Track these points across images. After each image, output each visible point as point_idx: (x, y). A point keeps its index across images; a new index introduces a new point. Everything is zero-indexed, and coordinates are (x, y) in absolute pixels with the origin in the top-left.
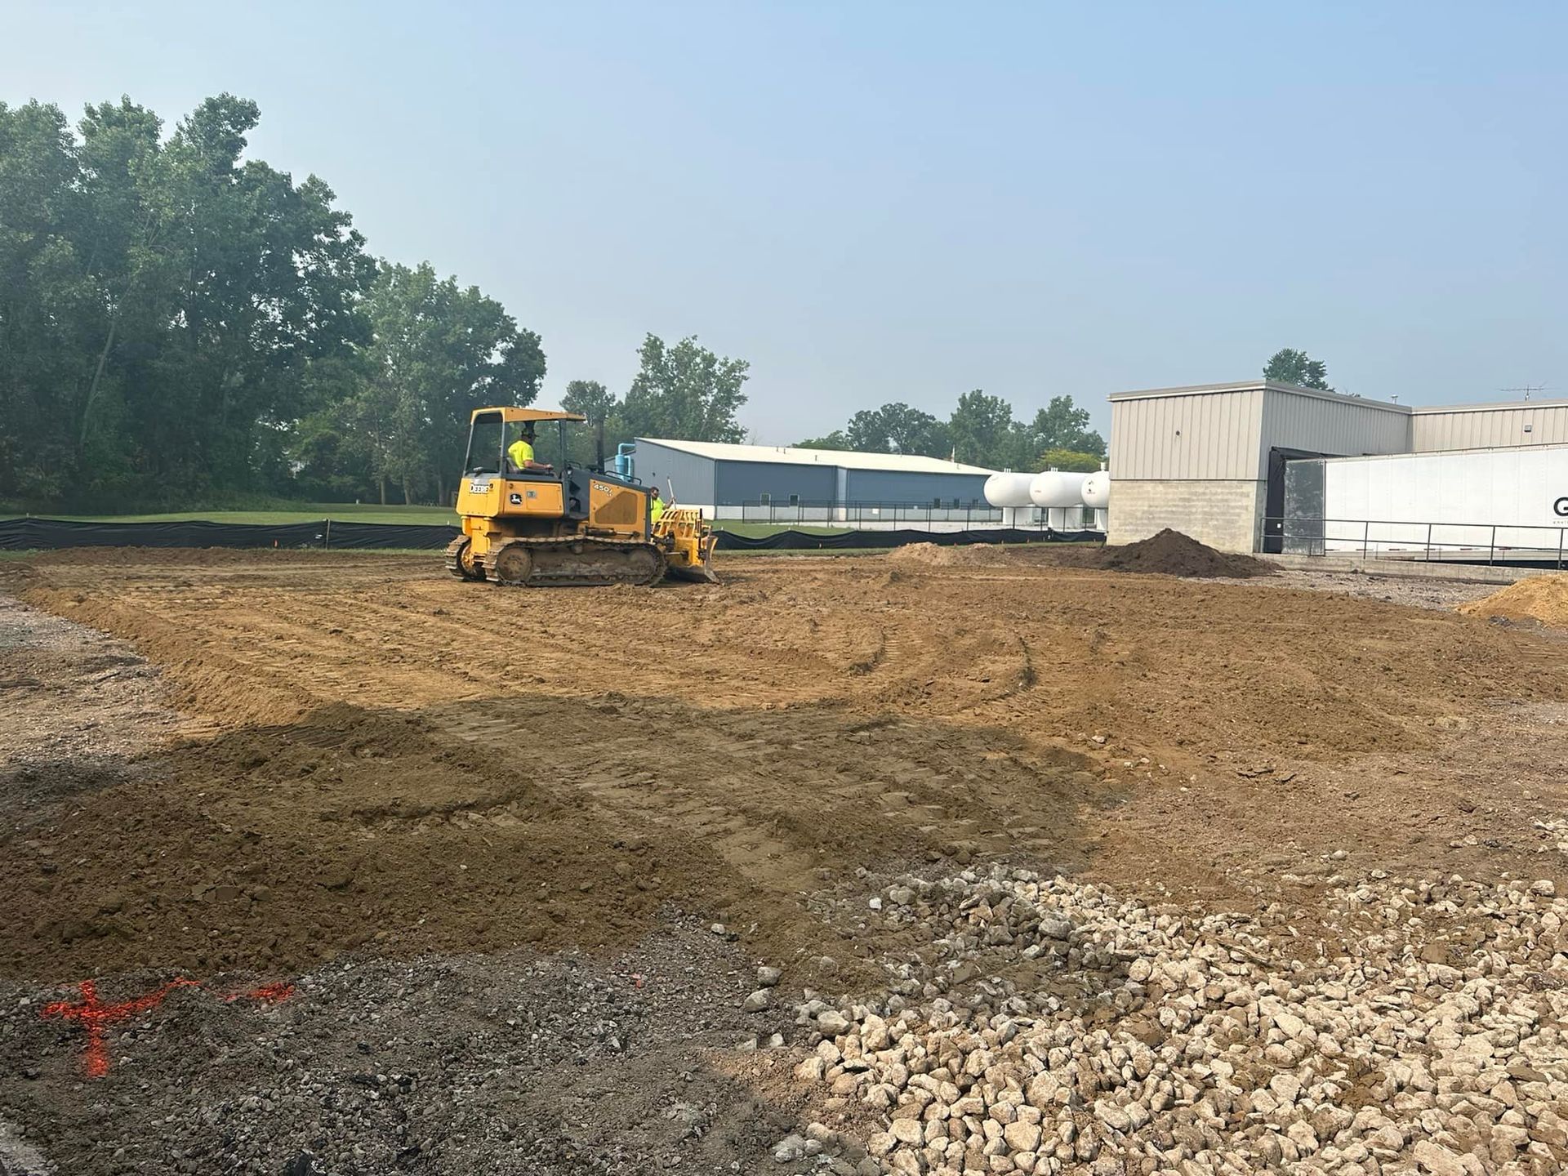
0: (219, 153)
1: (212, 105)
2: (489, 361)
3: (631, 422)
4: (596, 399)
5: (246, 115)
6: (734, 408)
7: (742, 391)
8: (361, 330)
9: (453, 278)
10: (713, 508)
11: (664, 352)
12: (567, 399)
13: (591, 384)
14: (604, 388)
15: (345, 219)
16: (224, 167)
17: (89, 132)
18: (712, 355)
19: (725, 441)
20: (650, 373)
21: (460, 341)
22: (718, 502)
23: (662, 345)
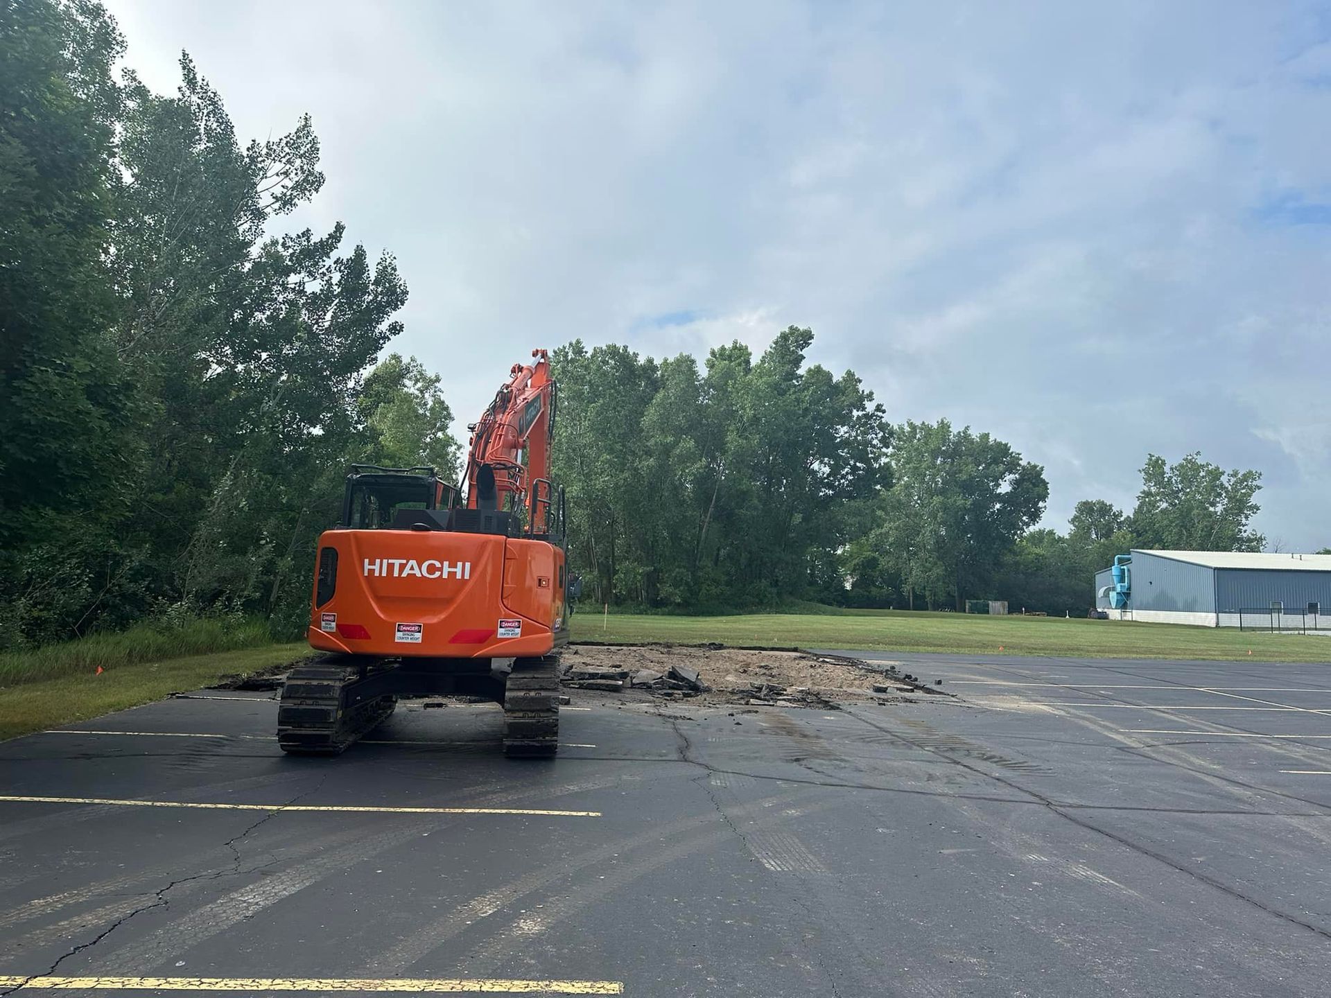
0: (788, 367)
1: (784, 337)
2: (999, 491)
3: (1139, 535)
4: (1103, 516)
5: (805, 338)
6: (1247, 518)
7: (1253, 500)
8: (886, 475)
9: (967, 428)
10: (1214, 615)
11: (1167, 469)
12: (1076, 517)
13: (1099, 502)
14: (1111, 506)
15: (870, 397)
16: (791, 375)
17: (711, 366)
18: (1218, 468)
19: (1240, 550)
20: (1153, 490)
21: (971, 478)
22: (1219, 610)
23: (1164, 463)
